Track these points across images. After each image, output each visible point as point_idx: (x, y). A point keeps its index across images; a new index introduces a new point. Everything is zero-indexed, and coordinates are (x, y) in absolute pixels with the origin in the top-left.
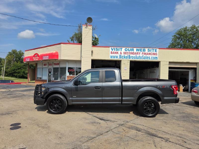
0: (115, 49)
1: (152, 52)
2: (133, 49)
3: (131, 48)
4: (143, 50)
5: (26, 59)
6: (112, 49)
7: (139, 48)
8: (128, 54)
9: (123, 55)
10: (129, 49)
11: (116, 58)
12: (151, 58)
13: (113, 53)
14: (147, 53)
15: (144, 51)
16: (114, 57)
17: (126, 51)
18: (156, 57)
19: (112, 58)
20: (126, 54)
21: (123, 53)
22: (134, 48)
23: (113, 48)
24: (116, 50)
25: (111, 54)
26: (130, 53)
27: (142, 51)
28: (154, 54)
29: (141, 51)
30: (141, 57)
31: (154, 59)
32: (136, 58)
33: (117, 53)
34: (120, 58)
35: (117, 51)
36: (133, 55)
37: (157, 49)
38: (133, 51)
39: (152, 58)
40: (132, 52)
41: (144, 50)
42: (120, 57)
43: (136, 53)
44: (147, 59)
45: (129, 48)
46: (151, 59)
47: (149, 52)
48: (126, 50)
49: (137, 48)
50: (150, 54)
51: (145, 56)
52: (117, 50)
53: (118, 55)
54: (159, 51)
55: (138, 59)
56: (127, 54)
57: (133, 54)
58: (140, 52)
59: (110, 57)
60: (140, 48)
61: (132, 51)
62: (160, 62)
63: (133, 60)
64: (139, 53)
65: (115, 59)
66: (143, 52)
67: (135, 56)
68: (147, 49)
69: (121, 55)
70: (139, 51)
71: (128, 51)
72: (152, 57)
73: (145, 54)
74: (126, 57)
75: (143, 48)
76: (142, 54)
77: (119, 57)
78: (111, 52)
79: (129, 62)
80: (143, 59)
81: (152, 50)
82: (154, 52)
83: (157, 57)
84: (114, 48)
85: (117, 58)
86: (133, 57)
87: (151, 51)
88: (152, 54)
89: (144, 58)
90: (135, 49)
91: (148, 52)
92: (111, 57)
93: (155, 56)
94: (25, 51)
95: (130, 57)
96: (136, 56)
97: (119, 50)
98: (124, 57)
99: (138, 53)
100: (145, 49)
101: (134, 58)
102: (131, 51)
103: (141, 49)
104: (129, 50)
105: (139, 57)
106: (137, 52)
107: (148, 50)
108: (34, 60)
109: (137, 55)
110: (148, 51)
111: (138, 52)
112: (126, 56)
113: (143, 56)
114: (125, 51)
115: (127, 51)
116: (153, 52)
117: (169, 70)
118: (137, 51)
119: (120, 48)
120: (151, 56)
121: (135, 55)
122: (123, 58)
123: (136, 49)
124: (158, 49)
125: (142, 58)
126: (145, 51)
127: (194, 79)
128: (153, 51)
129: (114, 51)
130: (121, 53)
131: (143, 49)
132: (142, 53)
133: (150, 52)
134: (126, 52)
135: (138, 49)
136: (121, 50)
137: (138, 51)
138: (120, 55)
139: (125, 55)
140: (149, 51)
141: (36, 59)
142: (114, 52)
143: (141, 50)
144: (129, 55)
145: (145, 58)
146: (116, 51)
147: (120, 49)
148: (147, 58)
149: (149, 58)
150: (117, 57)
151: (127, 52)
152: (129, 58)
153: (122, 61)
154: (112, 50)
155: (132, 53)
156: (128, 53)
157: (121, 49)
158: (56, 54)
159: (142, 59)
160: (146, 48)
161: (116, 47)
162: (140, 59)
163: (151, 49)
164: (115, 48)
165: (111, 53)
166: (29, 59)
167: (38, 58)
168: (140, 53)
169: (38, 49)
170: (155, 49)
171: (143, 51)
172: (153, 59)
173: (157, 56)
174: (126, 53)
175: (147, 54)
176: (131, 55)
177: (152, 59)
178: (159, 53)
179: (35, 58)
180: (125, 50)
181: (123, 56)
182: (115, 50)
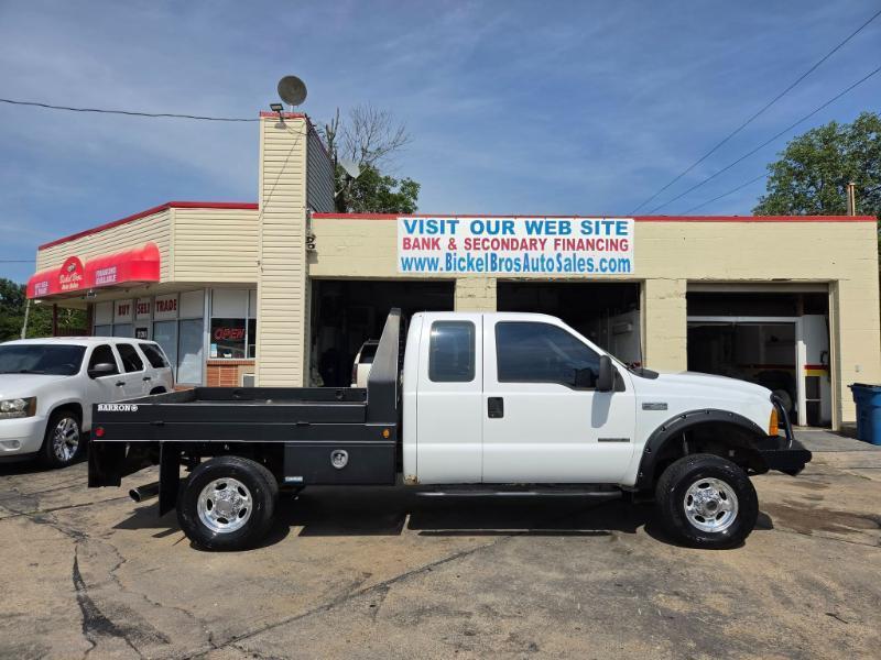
0: (426, 227)
1: (602, 234)
2: (512, 224)
3: (501, 220)
4: (561, 228)
5: (37, 286)
6: (410, 224)
7: (538, 220)
8: (488, 248)
9: (461, 252)
10: (489, 223)
11: (430, 269)
12: (596, 264)
13: (412, 244)
14: (581, 241)
15: (565, 231)
16: (420, 264)
17: (476, 236)
18: (623, 261)
19: (410, 269)
20: (475, 248)
21: (460, 244)
22: (516, 217)
23: (415, 221)
24: (429, 232)
25: (405, 248)
26: (495, 244)
27: (555, 233)
28: (614, 245)
29: (551, 230)
30: (550, 260)
31: (613, 270)
32: (526, 267)
33: (435, 243)
34: (448, 269)
35: (436, 236)
36: (512, 255)
37: (626, 223)
38: (512, 233)
39: (604, 265)
40: (505, 237)
41: (565, 225)
42: (448, 261)
43: (524, 240)
44: (578, 272)
45: (493, 221)
46: (600, 272)
47: (590, 237)
48: (477, 227)
49: (530, 220)
50: (591, 245)
51: (568, 254)
52: (436, 232)
53: (439, 254)
54: (635, 231)
55: (534, 270)
56: (480, 246)
57: (513, 249)
58: (543, 236)
59: (400, 264)
60: (545, 217)
61: (504, 233)
62: (643, 281)
63: (512, 274)
64: (539, 245)
65: (427, 273)
66: (558, 236)
67: (522, 259)
68: (576, 224)
69: (452, 252)
70: (539, 232)
71: (485, 234)
72: (604, 260)
73: (571, 244)
74: (477, 265)
75: (558, 220)
76: (556, 245)
77: (442, 264)
78: (406, 242)
79: (494, 284)
80: (559, 269)
81: (603, 228)
82: (613, 236)
83: (627, 260)
84: (418, 219)
85: (436, 268)
86: (509, 259)
87: (597, 233)
88: (604, 245)
89: (563, 264)
90: (520, 225)
91: (584, 238)
92: (407, 264)
93: (617, 255)
94: (41, 248)
95: (498, 262)
96: (526, 255)
97: (442, 232)
98: (470, 264)
99: (533, 243)
100: (569, 224)
101: (518, 264)
102: (500, 236)
103: (547, 223)
104: (493, 229)
105: (543, 260)
106: (531, 240)
107: (583, 224)
108: (64, 288)
109: (529, 252)
110: (583, 232)
111: (534, 235)
112: (479, 259)
113: (559, 255)
114: (473, 236)
115: (481, 232)
116: (609, 237)
117: (688, 322)
118: (530, 232)
119: (446, 219)
120: (596, 256)
121: (520, 254)
122: (462, 269)
123: (527, 223)
124: (631, 222)
125: (556, 265)
126: (569, 232)
127: (822, 360)
128: (608, 232)
129: (420, 237)
130: (452, 245)
131: (561, 223)
132: (556, 240)
133: (593, 236)
134: (475, 240)
135: (534, 223)
136: (453, 232)
137: (534, 230)
138: (448, 255)
139: (472, 251)
140: (586, 229)
141: (70, 284)
142: (416, 240)
143: (547, 228)
144: (494, 255)
145: (570, 264)
146: (426, 236)
147: (448, 227)
148: (579, 265)
149: (587, 266)
150: (433, 263)
151: (482, 236)
152: (493, 269)
153: (458, 283)
154: (411, 231)
155: (506, 245)
156: (486, 244)
157: (453, 224)
158: (147, 259)
159: (555, 270)
160: (575, 217)
161: (426, 216)
162: (543, 270)
163: (597, 223)
164: (421, 222)
165: (405, 244)
166: (45, 284)
167: (79, 278)
168: (543, 244)
169: (87, 237)
170: (619, 223)
171: (561, 233)
172: (608, 271)
173: (625, 255)
174: (475, 244)
175: (581, 247)
176: (501, 254)
177: (604, 270)
178: (635, 238)
179: (67, 280)
180: (473, 231)
181: (462, 259)
182: (421, 232)
